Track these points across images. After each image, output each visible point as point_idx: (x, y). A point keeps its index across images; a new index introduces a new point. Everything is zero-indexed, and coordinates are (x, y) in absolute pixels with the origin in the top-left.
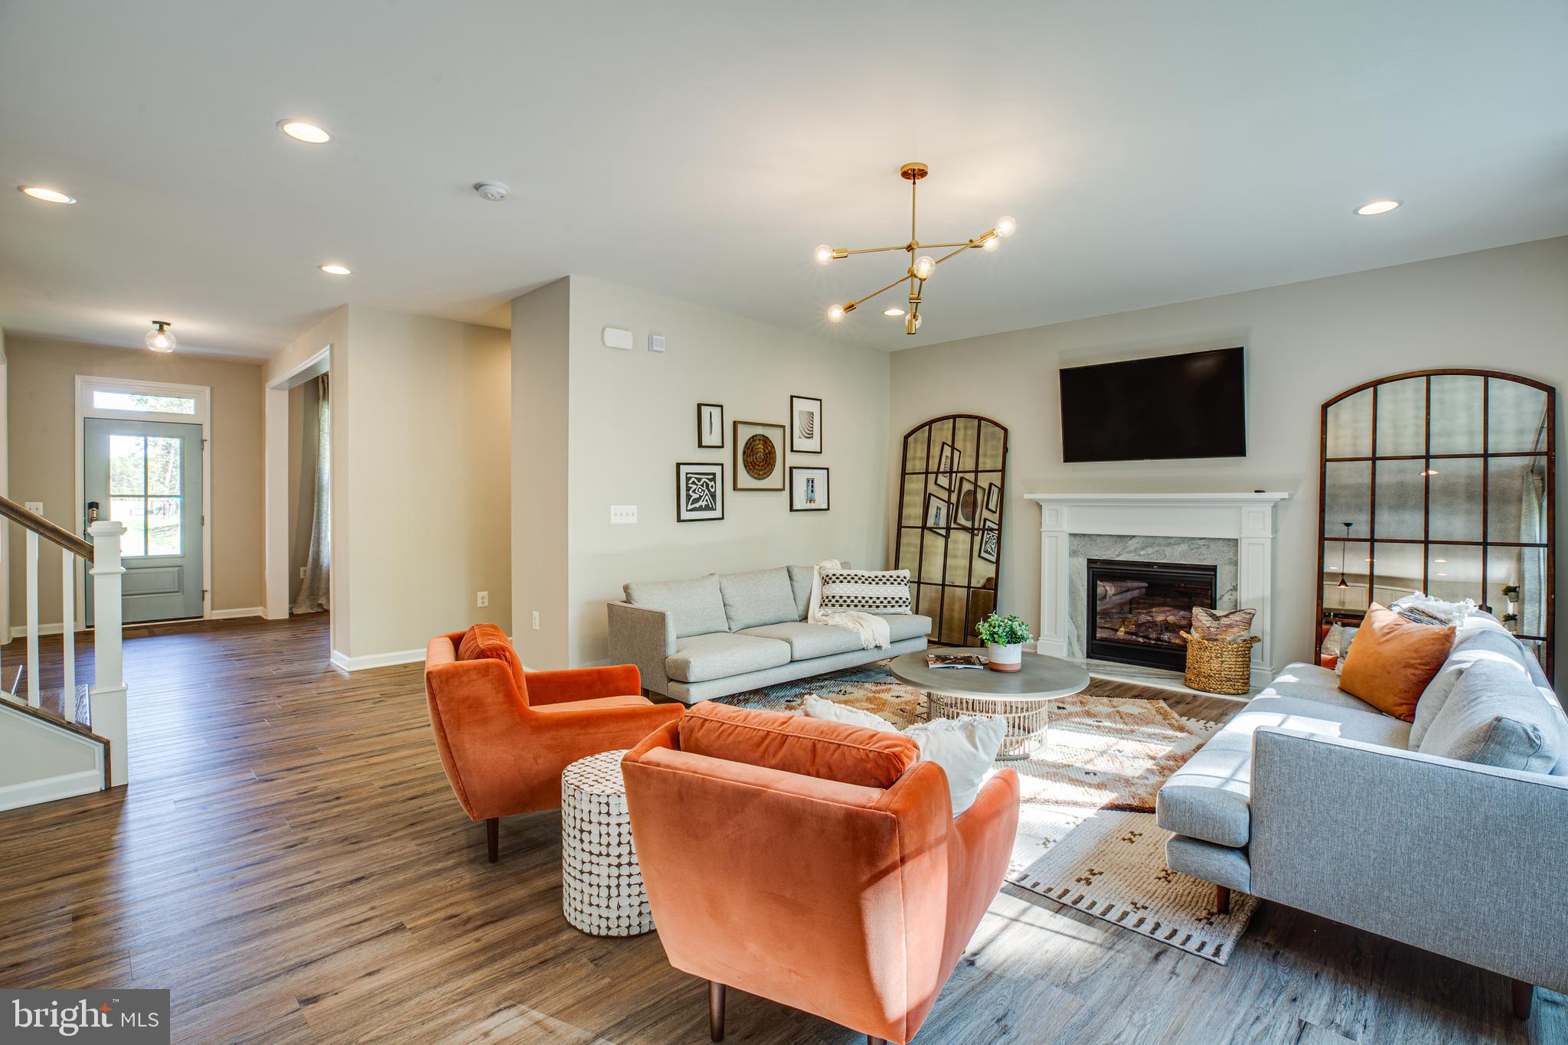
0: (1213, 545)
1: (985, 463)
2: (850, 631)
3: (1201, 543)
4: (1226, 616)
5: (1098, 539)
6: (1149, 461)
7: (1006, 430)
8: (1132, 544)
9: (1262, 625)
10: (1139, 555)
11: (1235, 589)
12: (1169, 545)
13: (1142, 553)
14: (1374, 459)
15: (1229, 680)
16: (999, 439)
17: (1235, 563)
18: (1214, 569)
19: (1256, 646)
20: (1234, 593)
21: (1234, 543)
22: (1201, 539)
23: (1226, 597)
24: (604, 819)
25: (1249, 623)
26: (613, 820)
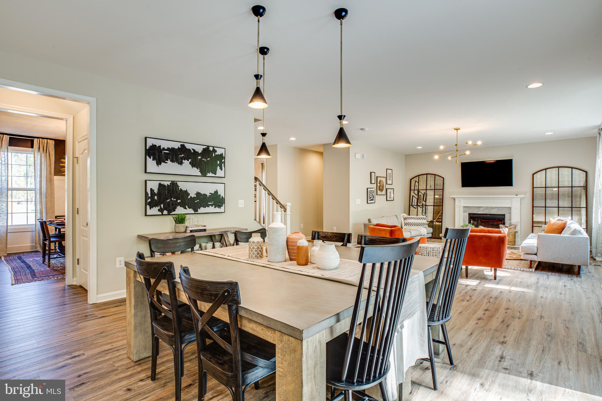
0: (504, 209)
1: (437, 187)
2: (420, 231)
3: (501, 208)
4: (509, 226)
5: (472, 208)
6: (487, 187)
7: (443, 178)
8: (481, 209)
9: (518, 229)
10: (484, 212)
11: (510, 220)
12: (492, 209)
13: (484, 211)
14: (546, 187)
15: (511, 242)
16: (441, 181)
17: (510, 213)
18: (504, 215)
19: (517, 233)
20: (510, 221)
21: (510, 208)
22: (501, 207)
23: (508, 222)
24: (433, 251)
25: (515, 228)
26: (435, 252)
